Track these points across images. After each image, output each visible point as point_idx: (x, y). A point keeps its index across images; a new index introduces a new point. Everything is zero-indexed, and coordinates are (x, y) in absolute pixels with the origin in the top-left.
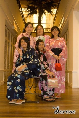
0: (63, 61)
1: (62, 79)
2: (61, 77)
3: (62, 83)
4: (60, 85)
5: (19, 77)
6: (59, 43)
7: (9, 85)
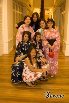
0: (57, 49)
1: (55, 63)
2: (54, 62)
3: (55, 66)
4: (54, 67)
5: (18, 66)
6: (53, 35)
7: (13, 73)
